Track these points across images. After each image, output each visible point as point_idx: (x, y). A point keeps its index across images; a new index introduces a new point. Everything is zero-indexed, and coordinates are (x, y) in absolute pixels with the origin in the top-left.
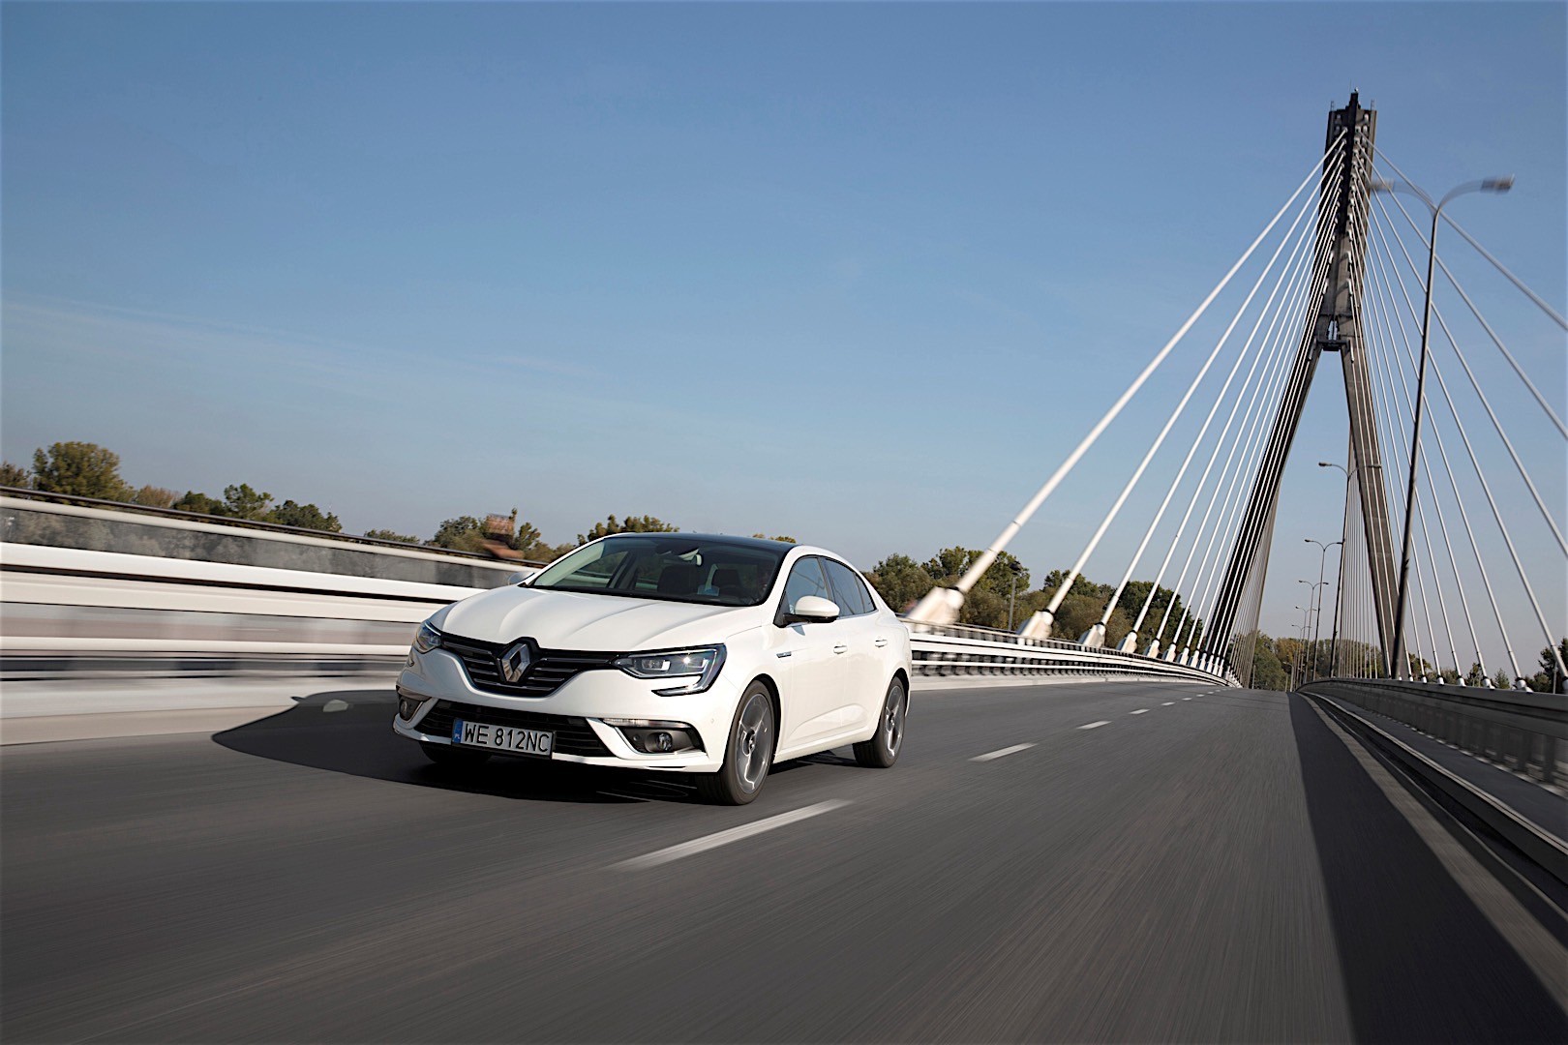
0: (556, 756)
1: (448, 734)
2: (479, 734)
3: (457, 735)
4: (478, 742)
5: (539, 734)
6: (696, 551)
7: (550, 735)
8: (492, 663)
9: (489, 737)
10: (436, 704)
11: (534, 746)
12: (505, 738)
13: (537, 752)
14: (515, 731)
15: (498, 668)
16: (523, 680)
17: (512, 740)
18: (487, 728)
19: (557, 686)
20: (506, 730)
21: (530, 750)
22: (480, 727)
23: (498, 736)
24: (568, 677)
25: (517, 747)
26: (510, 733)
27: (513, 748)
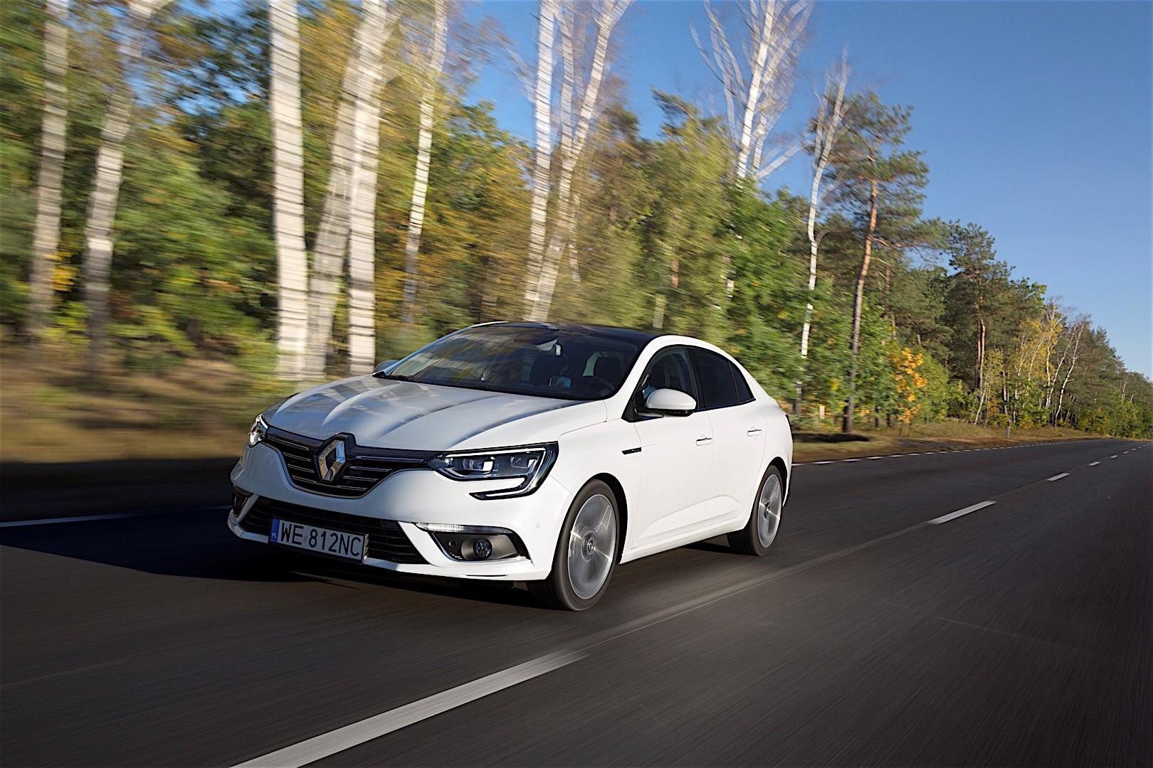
0: (368, 561)
1: (266, 532)
2: (295, 534)
3: (273, 534)
4: (293, 542)
5: (352, 536)
6: (555, 341)
7: (361, 538)
8: (309, 460)
9: (304, 537)
10: (257, 501)
11: (346, 550)
12: (320, 539)
13: (350, 555)
14: (329, 532)
15: (315, 466)
16: (338, 479)
17: (326, 542)
18: (302, 528)
19: (371, 486)
20: (320, 531)
21: (343, 554)
22: (295, 526)
23: (312, 537)
24: (382, 476)
25: (330, 549)
26: (324, 535)
27: (326, 551)
